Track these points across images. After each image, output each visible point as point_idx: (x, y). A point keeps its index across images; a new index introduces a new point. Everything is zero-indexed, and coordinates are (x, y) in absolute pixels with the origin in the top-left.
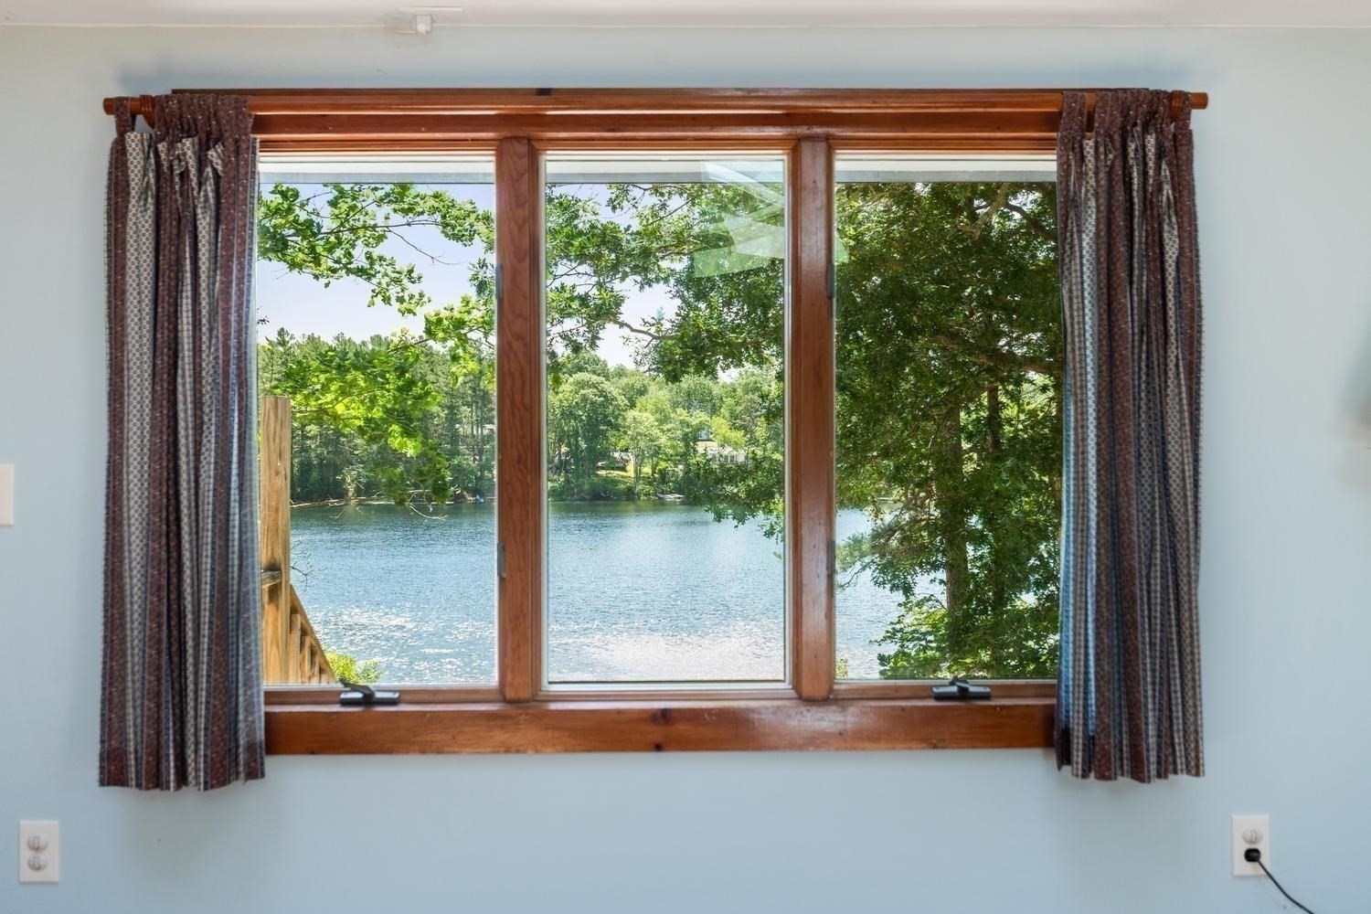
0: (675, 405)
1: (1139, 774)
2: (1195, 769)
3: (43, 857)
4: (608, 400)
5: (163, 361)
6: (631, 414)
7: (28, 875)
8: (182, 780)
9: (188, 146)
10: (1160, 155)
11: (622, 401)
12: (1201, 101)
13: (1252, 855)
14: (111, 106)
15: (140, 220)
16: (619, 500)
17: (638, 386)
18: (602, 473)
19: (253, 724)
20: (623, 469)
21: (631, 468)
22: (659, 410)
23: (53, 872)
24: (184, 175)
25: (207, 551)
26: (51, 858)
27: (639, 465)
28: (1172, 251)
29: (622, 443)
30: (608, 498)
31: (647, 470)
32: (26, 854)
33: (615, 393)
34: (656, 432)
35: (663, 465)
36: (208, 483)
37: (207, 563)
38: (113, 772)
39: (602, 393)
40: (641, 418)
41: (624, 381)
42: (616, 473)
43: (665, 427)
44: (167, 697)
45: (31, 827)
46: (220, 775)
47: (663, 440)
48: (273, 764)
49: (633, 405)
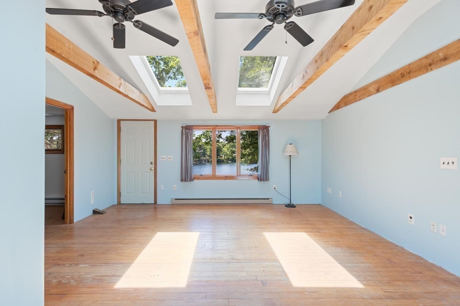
0: (230, 147)
1: (264, 181)
2: (269, 181)
3: (175, 188)
4: (220, 147)
5: (186, 148)
6: (223, 149)
7: (174, 189)
8: (187, 181)
9: (188, 130)
10: (266, 131)
11: (222, 147)
12: (270, 127)
13: (275, 189)
14: (182, 127)
15: (184, 136)
16: (221, 162)
17: (224, 144)
18: (219, 158)
19: (193, 177)
20: (222, 157)
21: (223, 157)
22: (228, 148)
23: (176, 189)
24: (188, 133)
25: (190, 163)
26: (176, 188)
27: (225, 157)
28: (267, 139)
29: (222, 153)
30: (219, 162)
31: (226, 157)
32: (174, 188)
33: (221, 146)
34: (227, 152)
35: (228, 157)
36: (190, 157)
37: (190, 164)
38: (182, 180)
39: (219, 146)
40: (225, 149)
41: (222, 144)
42: (221, 158)
43: (229, 151)
44: (186, 174)
45: (174, 186)
46: (190, 181)
47: (228, 153)
48: (194, 180)
49: (223, 148)
